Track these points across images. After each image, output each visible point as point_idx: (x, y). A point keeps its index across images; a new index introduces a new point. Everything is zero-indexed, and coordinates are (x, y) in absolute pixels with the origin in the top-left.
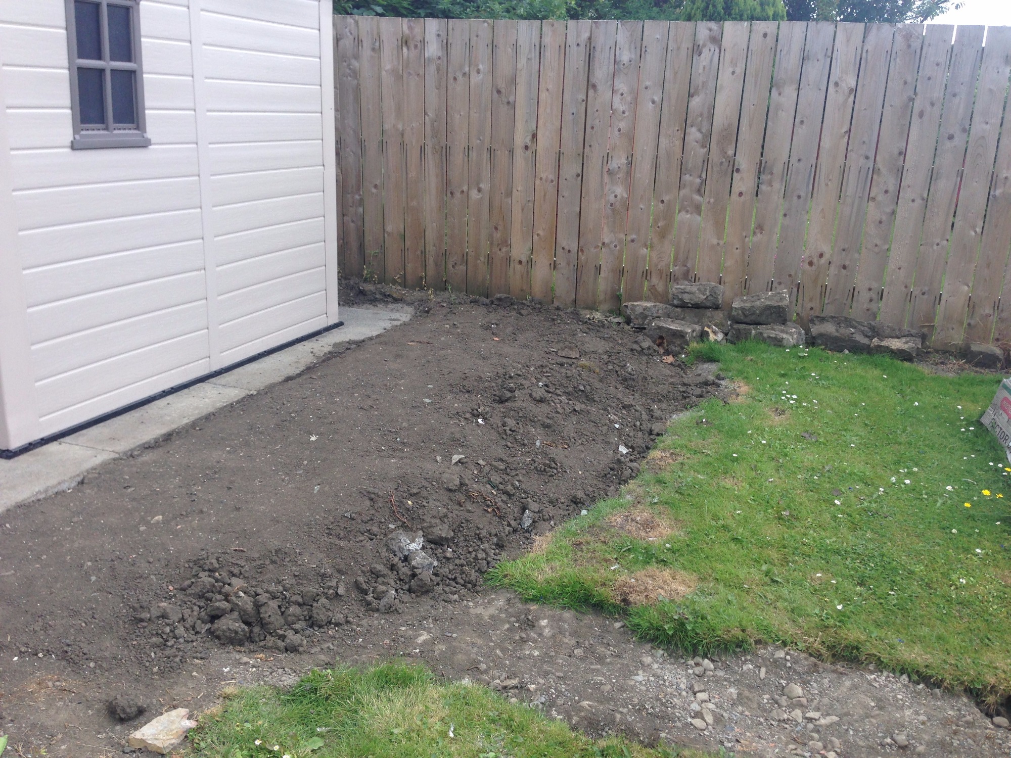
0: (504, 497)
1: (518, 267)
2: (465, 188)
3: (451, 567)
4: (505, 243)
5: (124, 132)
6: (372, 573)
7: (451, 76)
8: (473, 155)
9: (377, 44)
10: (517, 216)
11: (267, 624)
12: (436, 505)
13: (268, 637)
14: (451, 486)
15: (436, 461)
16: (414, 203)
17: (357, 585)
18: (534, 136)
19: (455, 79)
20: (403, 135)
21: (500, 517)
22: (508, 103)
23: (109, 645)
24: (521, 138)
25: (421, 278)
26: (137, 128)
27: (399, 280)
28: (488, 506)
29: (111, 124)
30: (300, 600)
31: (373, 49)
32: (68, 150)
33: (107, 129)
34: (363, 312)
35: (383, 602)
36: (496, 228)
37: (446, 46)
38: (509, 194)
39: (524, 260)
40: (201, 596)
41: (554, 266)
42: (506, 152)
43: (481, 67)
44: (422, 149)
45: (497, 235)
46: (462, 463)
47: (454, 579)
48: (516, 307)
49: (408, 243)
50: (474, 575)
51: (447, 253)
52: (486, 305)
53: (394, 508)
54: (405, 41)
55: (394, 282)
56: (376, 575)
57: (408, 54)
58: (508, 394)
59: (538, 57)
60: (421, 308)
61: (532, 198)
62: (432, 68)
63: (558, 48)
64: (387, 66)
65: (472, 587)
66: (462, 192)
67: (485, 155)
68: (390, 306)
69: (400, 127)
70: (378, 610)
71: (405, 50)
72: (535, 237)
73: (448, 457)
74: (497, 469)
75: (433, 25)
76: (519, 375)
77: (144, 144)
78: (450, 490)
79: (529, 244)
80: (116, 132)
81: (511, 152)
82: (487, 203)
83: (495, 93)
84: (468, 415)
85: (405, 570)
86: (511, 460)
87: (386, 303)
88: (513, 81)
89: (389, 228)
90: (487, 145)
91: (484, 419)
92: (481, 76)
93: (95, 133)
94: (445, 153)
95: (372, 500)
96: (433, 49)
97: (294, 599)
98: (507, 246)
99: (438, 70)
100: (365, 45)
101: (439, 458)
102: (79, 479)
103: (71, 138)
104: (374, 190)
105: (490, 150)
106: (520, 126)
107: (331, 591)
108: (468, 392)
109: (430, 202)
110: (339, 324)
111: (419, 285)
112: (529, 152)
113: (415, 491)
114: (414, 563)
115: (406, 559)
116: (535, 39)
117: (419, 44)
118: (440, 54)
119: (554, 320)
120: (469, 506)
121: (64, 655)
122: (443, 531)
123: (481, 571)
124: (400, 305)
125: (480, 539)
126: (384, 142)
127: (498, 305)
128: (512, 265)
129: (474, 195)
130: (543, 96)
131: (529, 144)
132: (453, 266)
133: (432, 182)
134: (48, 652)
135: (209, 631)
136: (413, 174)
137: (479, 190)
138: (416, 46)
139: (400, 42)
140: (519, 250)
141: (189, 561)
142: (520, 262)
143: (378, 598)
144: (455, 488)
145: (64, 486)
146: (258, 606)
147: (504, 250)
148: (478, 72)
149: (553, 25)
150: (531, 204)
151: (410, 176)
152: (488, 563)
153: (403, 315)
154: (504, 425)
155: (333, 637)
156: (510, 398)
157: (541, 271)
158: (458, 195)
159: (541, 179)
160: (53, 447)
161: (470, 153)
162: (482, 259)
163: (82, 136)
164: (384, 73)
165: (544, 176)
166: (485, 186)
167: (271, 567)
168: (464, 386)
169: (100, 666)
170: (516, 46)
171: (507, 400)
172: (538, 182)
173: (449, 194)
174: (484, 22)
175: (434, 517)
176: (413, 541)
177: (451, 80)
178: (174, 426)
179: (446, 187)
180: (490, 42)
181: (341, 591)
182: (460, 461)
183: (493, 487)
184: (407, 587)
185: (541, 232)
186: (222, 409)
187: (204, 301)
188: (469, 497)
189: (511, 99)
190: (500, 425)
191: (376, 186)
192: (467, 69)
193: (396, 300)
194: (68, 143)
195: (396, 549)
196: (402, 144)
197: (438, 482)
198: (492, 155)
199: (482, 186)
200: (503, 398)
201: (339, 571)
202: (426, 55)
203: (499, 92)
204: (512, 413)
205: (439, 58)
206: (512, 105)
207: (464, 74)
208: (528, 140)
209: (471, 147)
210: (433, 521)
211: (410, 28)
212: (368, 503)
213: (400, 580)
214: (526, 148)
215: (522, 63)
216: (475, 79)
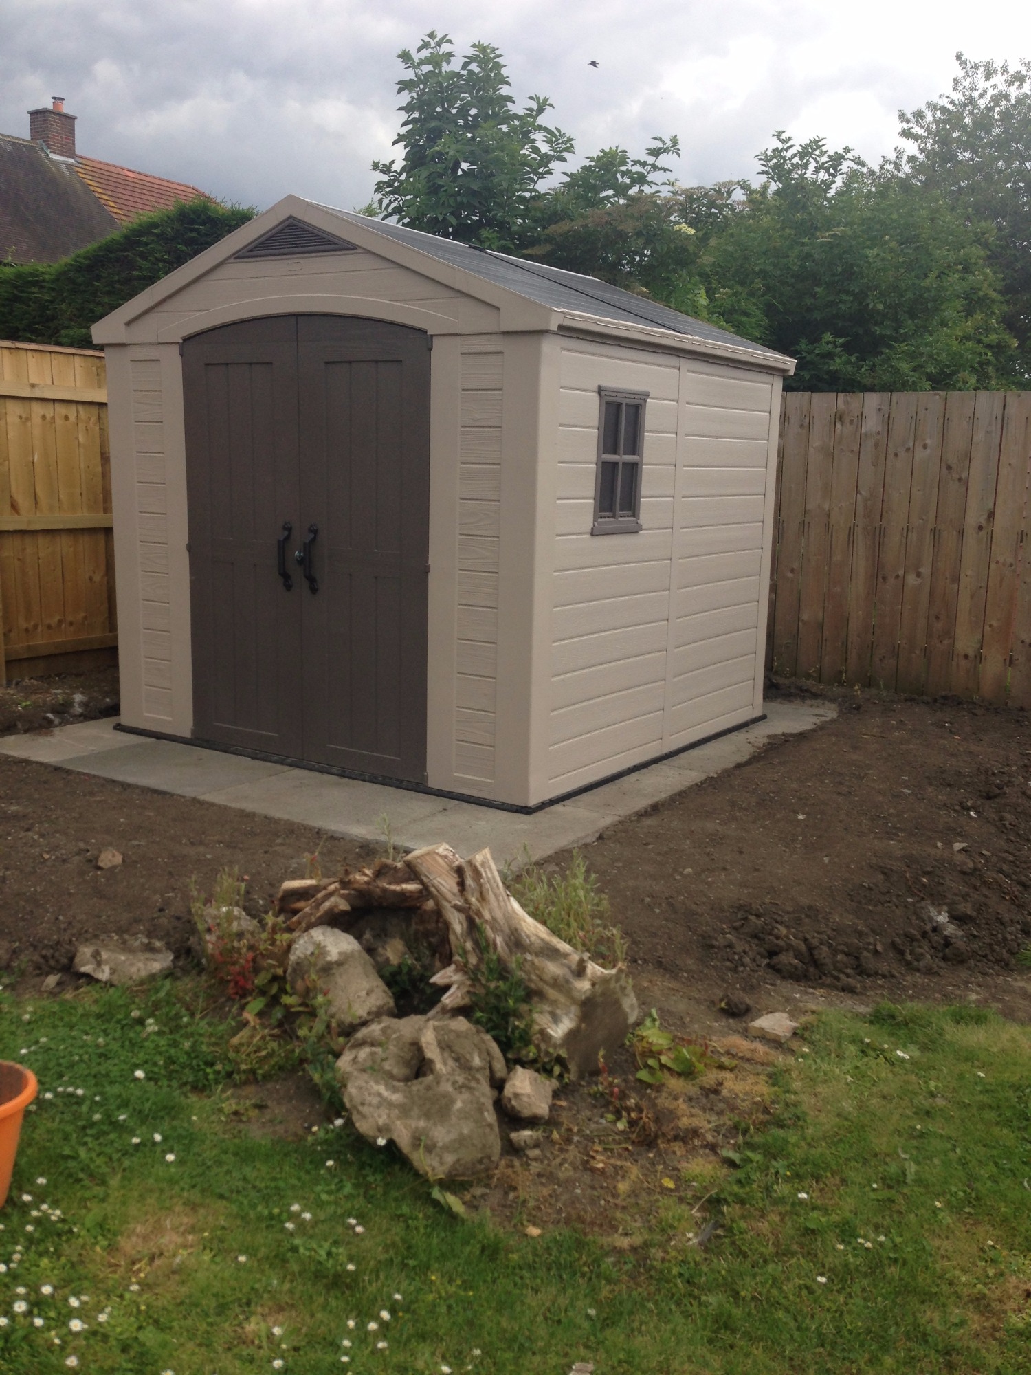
0: (1021, 888)
1: (963, 662)
2: (901, 573)
3: (981, 944)
4: (949, 633)
5: (625, 520)
6: (907, 937)
7: (891, 451)
8: (913, 536)
9: (807, 420)
10: (965, 603)
11: (822, 965)
12: (953, 884)
13: (824, 977)
14: (965, 868)
15: (937, 847)
16: (838, 589)
17: (893, 944)
18: (991, 515)
19: (896, 455)
20: (828, 516)
21: (1018, 906)
22: (960, 480)
23: (690, 963)
24: (974, 517)
25: (841, 672)
26: (633, 516)
27: (814, 675)
28: (1005, 893)
29: (619, 513)
30: (846, 950)
31: (802, 426)
32: (588, 536)
33: (614, 517)
34: (778, 707)
35: (922, 964)
36: (937, 618)
37: (888, 420)
38: (956, 579)
39: (971, 653)
40: (755, 936)
41: (1011, 662)
42: (955, 533)
43: (928, 442)
44: (851, 531)
45: (938, 626)
46: (966, 851)
47: (985, 956)
48: (965, 706)
49: (826, 633)
50: (1005, 954)
51: (875, 645)
52: (928, 703)
53: (910, 883)
54: (840, 417)
55: (808, 676)
56: (912, 939)
57: (842, 431)
58: (998, 791)
59: (999, 430)
60: (847, 705)
61: (983, 584)
62: (870, 444)
63: (1024, 420)
64: (816, 442)
65: (1007, 967)
66: (897, 577)
67: (928, 537)
68: (809, 702)
69: (826, 507)
70: (918, 970)
71: (838, 425)
72: (987, 628)
73: (949, 844)
74: (1005, 861)
75: (873, 400)
76: (1003, 773)
77: (635, 531)
78: (964, 873)
79: (979, 637)
80: (620, 519)
81: (961, 533)
82: (927, 589)
83: (944, 470)
84: (957, 808)
85: (936, 939)
86: (1018, 853)
87: (803, 699)
88: (968, 456)
89: (805, 616)
90: (931, 525)
91: (977, 812)
92: (928, 451)
93: (608, 522)
94: (878, 535)
95: (884, 874)
96: (872, 424)
97: (841, 947)
98: (950, 638)
99: (876, 445)
100: (792, 421)
101: (939, 844)
102: (597, 835)
103: (591, 525)
104: (790, 575)
105: (934, 531)
106: (973, 504)
107: (871, 947)
108: (949, 785)
109: (857, 588)
110: (763, 718)
111: (837, 679)
112: (983, 533)
113: (929, 869)
114: (945, 933)
115: (935, 930)
116: (998, 411)
117: (855, 420)
118: (880, 429)
119: (1018, 721)
120: (985, 891)
121: (660, 964)
122: (967, 908)
123: (1011, 952)
124: (820, 701)
125: (1002, 924)
126: (806, 522)
127: (943, 704)
128: (955, 659)
129: (912, 580)
130: (1004, 471)
131: (984, 523)
132: (881, 660)
133: (861, 565)
134: (645, 961)
135: (768, 965)
136: (837, 557)
137: (919, 575)
138: (851, 422)
139: (833, 417)
140: (965, 642)
141: (732, 907)
142: (966, 657)
143: (918, 960)
144: (969, 871)
145: (588, 840)
146: (811, 949)
147: (946, 642)
148: (925, 447)
149: (1019, 396)
150: (983, 591)
151: (834, 559)
152: (1018, 945)
153: (829, 712)
154: (1002, 819)
155: (881, 986)
156: (999, 794)
157: (992, 666)
158: (891, 580)
159: (997, 563)
160: (558, 808)
161: (910, 534)
162: (917, 652)
163: (600, 523)
164: (811, 450)
165: (1001, 559)
166: (926, 570)
167: (807, 920)
168: (944, 779)
169: (693, 977)
170: (973, 420)
171: (995, 797)
172: (993, 566)
173: (880, 579)
174: (936, 394)
175: (956, 895)
176: (939, 913)
177: (890, 456)
178: (656, 799)
179: (878, 572)
180: (942, 415)
181: (879, 948)
182: (963, 849)
183: (1006, 877)
184: (941, 955)
185: (994, 623)
186: (690, 788)
187: (663, 682)
188: (984, 883)
189: (964, 476)
190: (997, 819)
191: (792, 571)
192: (911, 444)
193: (815, 696)
194: (589, 529)
195: (925, 917)
196: (827, 525)
197: (950, 864)
198: (937, 536)
199: (921, 570)
200: (991, 794)
201: (873, 931)
202: (863, 431)
203: (949, 468)
204: (1008, 808)
205: (879, 433)
206: (964, 482)
207: (908, 449)
208: (983, 521)
209: (910, 528)
210: (957, 898)
211: (846, 403)
212: (881, 877)
213: (933, 948)
214: (980, 528)
215: (979, 436)
216: (920, 454)
